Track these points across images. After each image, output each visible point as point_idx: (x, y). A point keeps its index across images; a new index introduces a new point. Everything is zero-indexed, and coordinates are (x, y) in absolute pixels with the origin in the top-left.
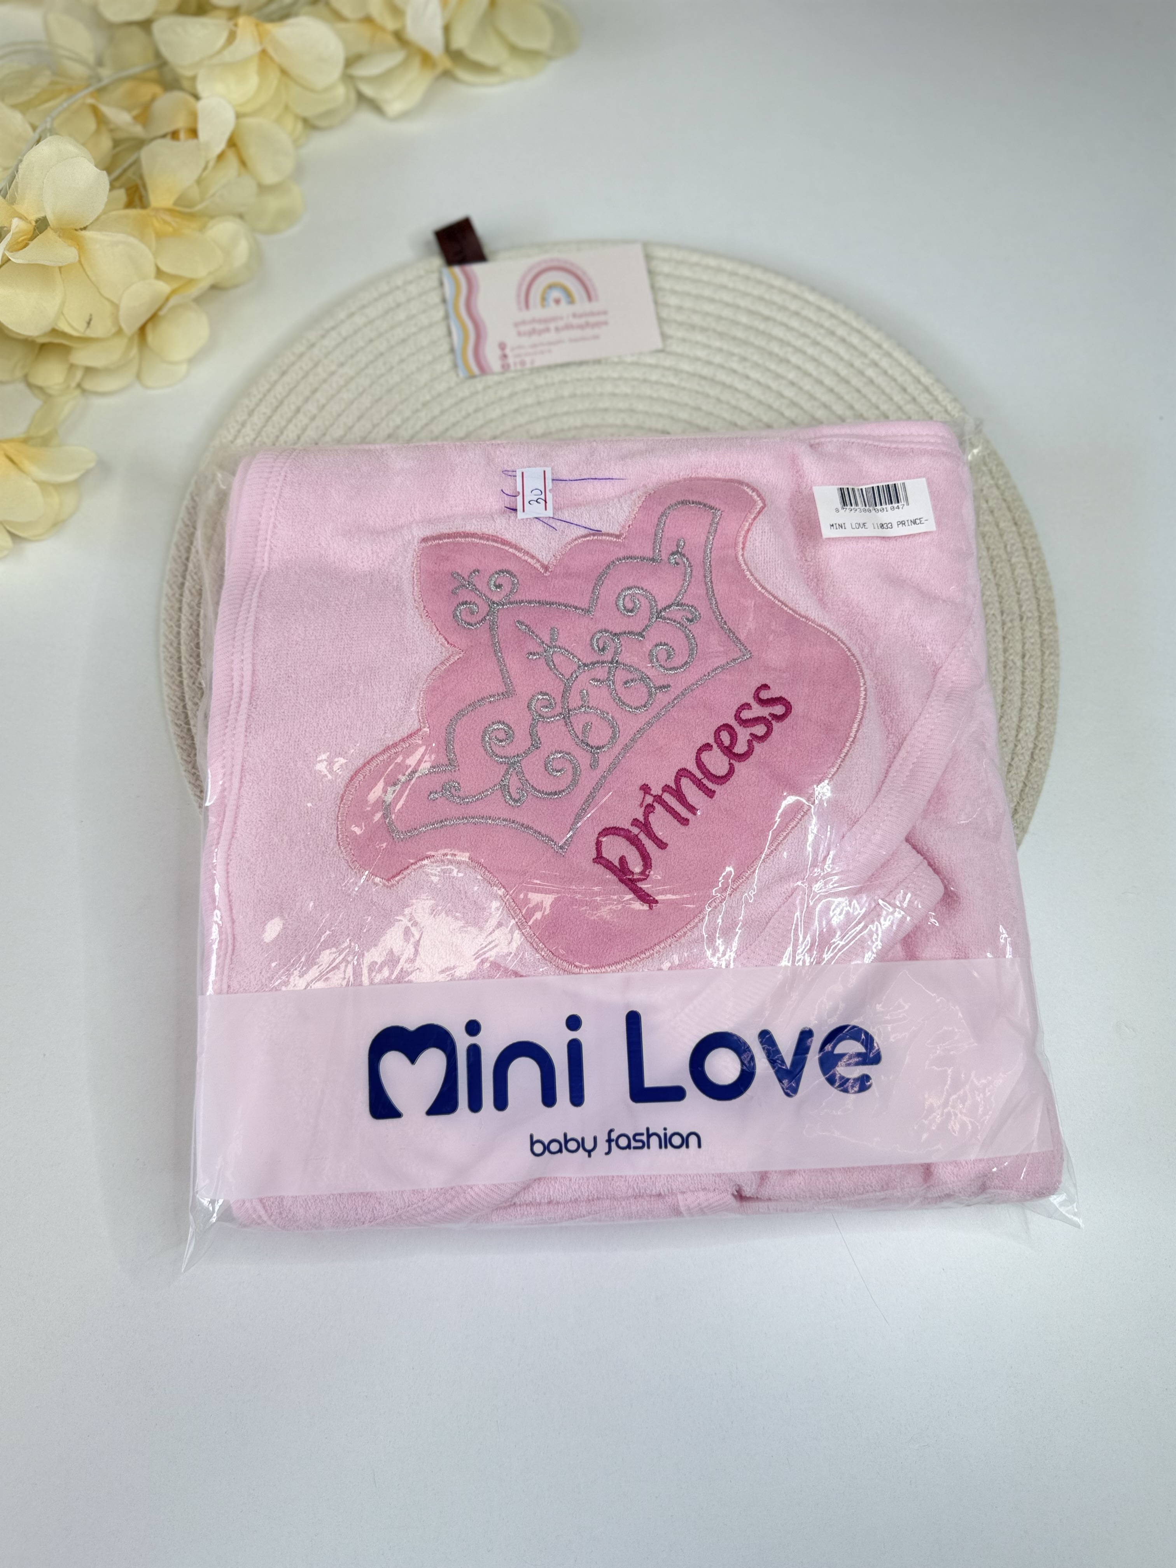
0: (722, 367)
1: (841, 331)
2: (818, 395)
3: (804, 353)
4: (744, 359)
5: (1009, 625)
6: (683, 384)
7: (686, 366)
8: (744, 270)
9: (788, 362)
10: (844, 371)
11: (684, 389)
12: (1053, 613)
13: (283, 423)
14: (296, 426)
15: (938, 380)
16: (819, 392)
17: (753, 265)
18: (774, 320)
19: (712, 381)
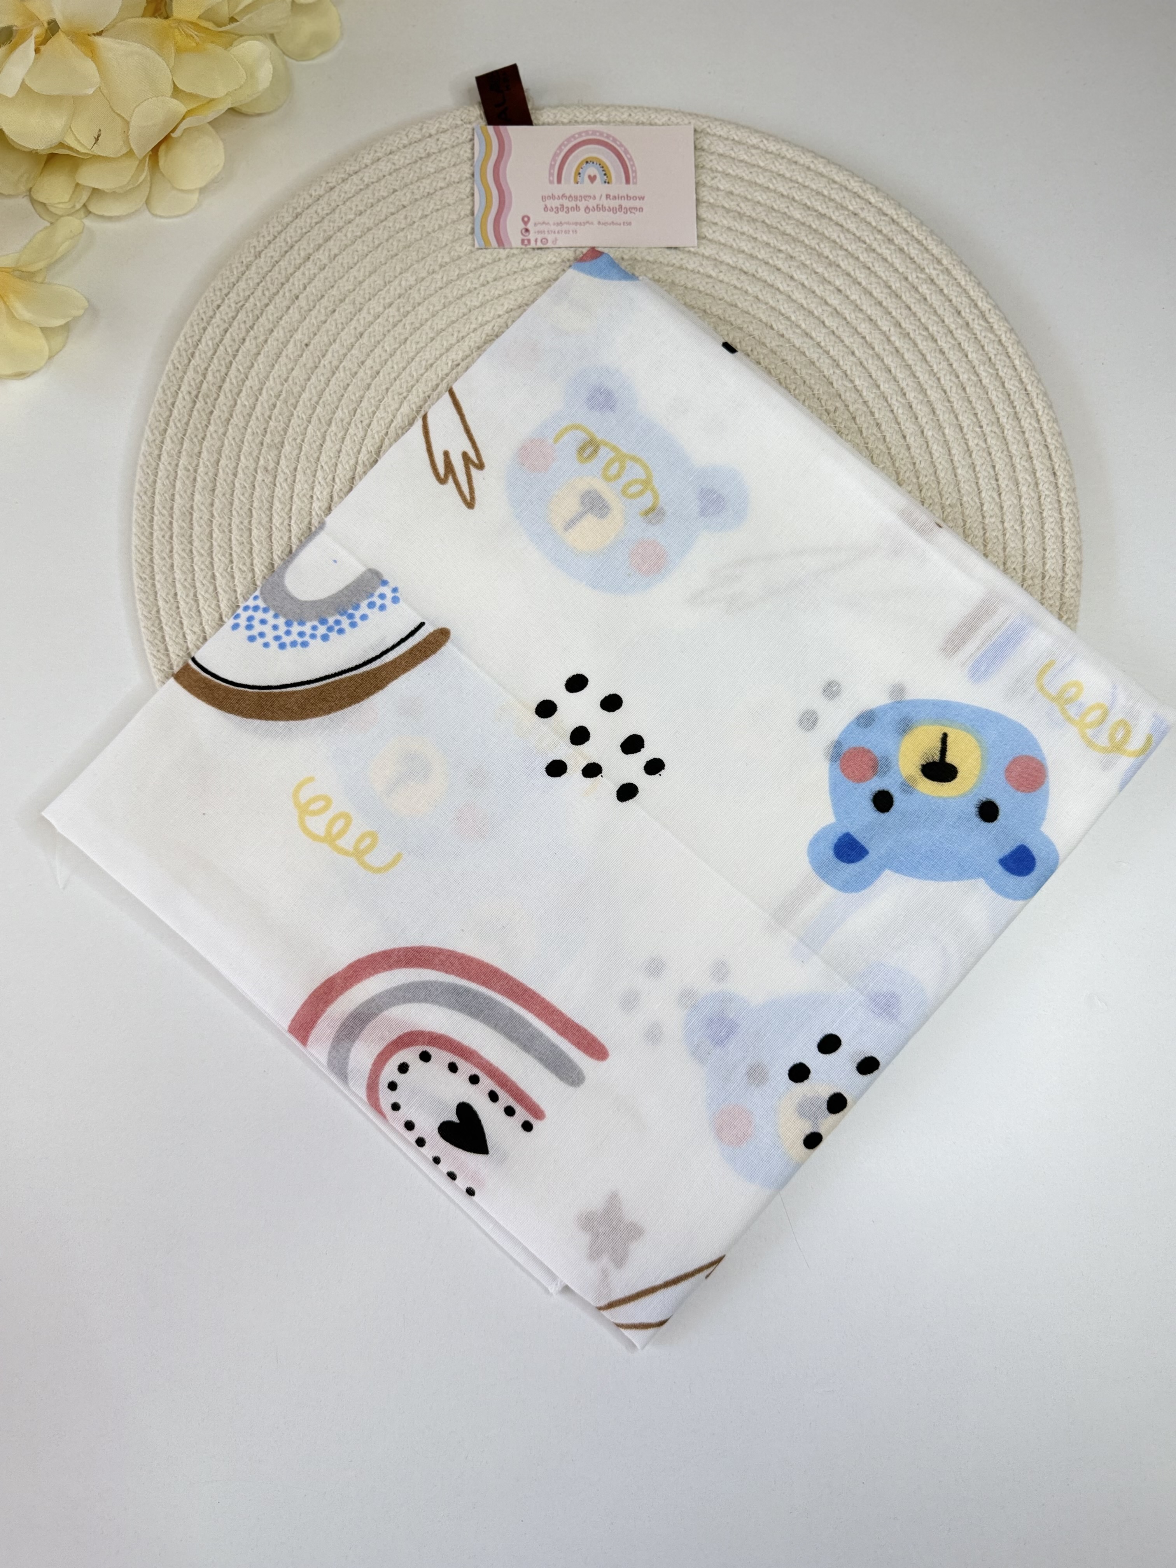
10: (896, 284)
16: (866, 303)
19: (754, 277)
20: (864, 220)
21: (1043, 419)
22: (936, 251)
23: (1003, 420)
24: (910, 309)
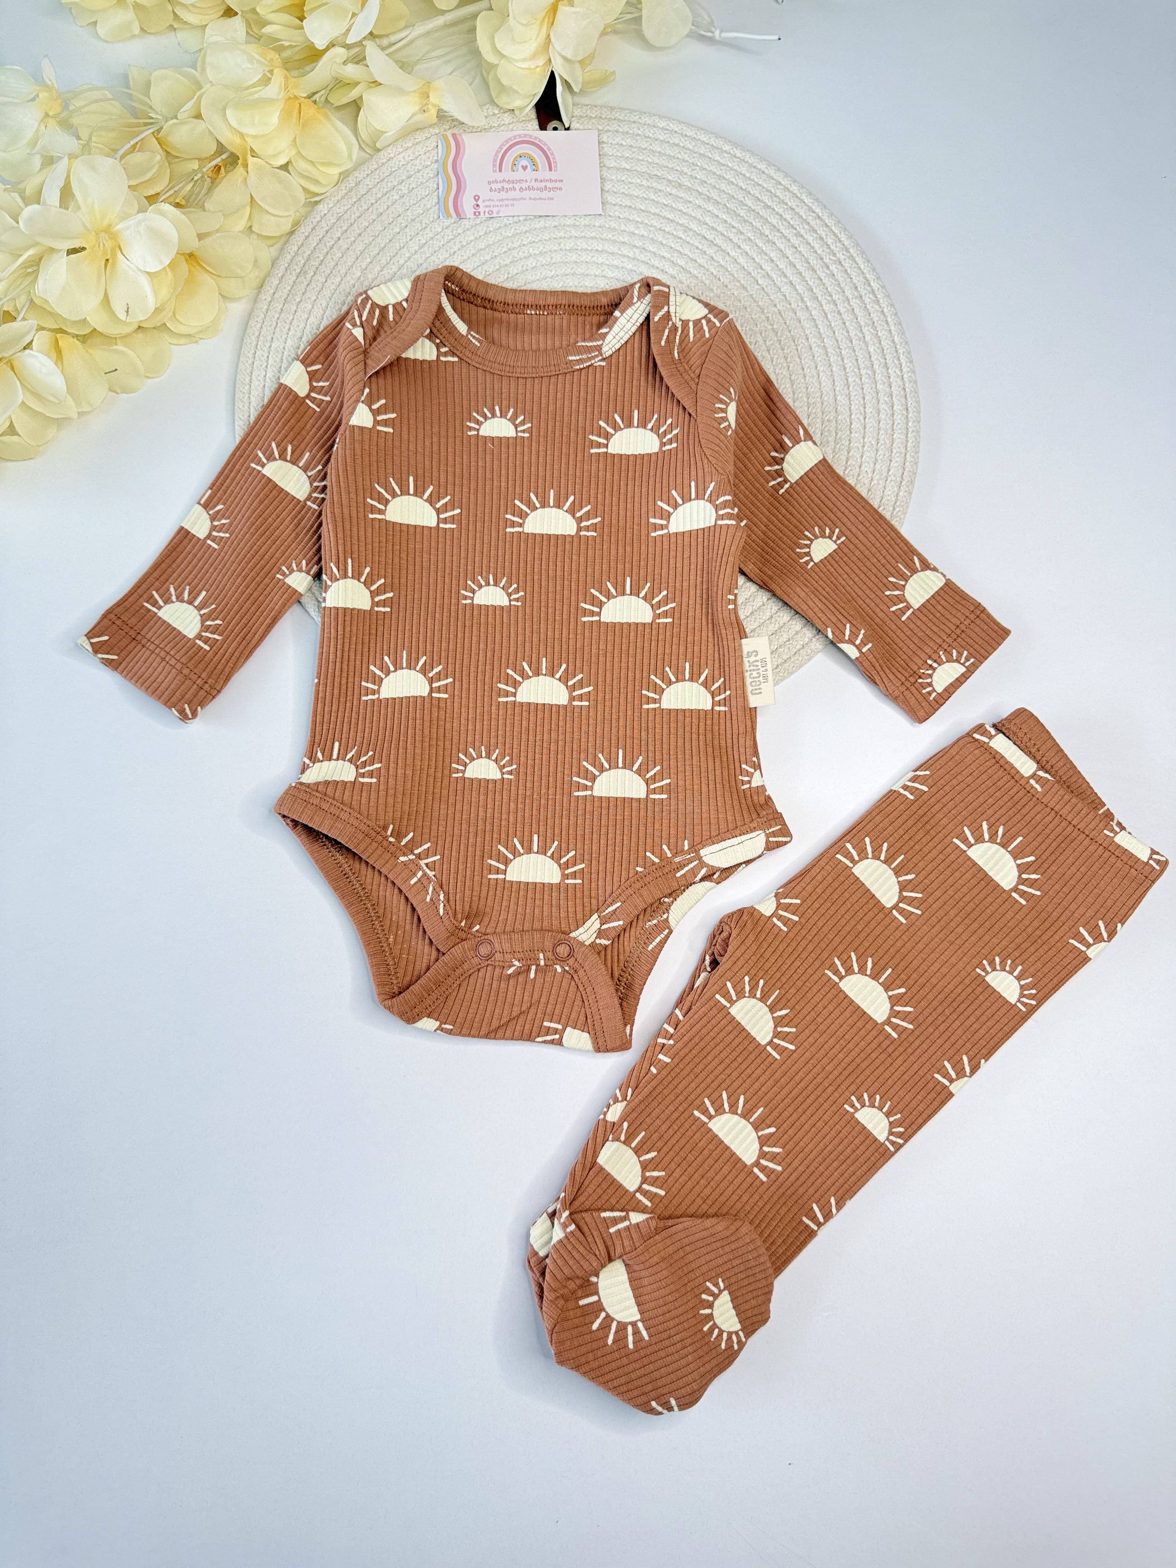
0: (723, 234)
1: (822, 232)
2: (788, 275)
3: (789, 240)
4: (741, 233)
5: (876, 482)
6: (688, 239)
7: (693, 226)
8: (762, 166)
9: (774, 243)
10: (813, 261)
11: (688, 243)
12: (912, 482)
13: (379, 196)
14: (388, 198)
15: (883, 287)
16: (789, 272)
17: (770, 164)
18: (774, 209)
19: (712, 243)
20: (798, 213)
21: (904, 370)
22: (846, 243)
23: (876, 366)
24: (821, 280)
